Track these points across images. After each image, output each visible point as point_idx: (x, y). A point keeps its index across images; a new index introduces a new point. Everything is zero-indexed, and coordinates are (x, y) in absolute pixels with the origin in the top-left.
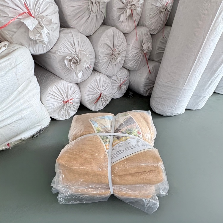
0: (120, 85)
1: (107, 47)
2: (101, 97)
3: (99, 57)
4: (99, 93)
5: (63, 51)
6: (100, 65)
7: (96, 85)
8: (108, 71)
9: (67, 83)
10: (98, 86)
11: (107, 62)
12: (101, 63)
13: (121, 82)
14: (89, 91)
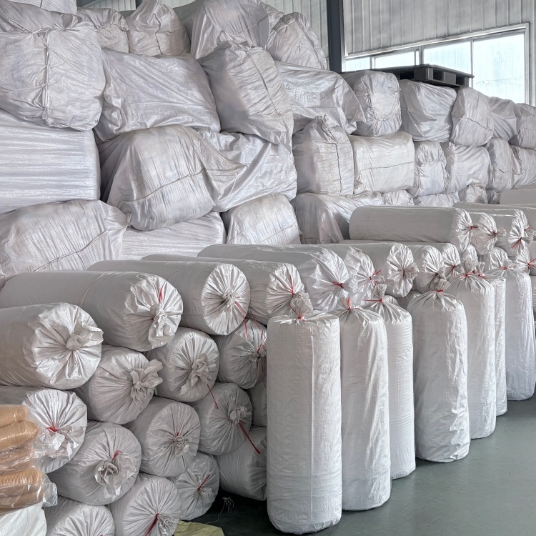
0: (199, 489)
1: (163, 433)
2: (158, 522)
3: (149, 451)
4: (152, 513)
5: (90, 459)
6: (150, 463)
7: (145, 500)
8: (169, 469)
9: (90, 507)
10: (151, 501)
11: (165, 455)
12: (153, 460)
13: (200, 481)
14: (133, 515)
